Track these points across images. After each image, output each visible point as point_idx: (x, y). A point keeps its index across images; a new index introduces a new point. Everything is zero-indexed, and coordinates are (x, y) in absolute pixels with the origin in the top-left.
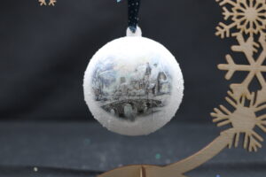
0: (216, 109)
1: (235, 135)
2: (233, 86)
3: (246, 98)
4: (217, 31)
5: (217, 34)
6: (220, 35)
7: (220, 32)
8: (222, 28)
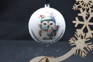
0: (71, 39)
1: (77, 50)
2: (77, 30)
3: (82, 35)
4: (73, 7)
5: (73, 8)
6: (74, 9)
7: (74, 8)
8: (75, 6)
